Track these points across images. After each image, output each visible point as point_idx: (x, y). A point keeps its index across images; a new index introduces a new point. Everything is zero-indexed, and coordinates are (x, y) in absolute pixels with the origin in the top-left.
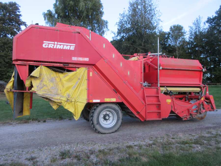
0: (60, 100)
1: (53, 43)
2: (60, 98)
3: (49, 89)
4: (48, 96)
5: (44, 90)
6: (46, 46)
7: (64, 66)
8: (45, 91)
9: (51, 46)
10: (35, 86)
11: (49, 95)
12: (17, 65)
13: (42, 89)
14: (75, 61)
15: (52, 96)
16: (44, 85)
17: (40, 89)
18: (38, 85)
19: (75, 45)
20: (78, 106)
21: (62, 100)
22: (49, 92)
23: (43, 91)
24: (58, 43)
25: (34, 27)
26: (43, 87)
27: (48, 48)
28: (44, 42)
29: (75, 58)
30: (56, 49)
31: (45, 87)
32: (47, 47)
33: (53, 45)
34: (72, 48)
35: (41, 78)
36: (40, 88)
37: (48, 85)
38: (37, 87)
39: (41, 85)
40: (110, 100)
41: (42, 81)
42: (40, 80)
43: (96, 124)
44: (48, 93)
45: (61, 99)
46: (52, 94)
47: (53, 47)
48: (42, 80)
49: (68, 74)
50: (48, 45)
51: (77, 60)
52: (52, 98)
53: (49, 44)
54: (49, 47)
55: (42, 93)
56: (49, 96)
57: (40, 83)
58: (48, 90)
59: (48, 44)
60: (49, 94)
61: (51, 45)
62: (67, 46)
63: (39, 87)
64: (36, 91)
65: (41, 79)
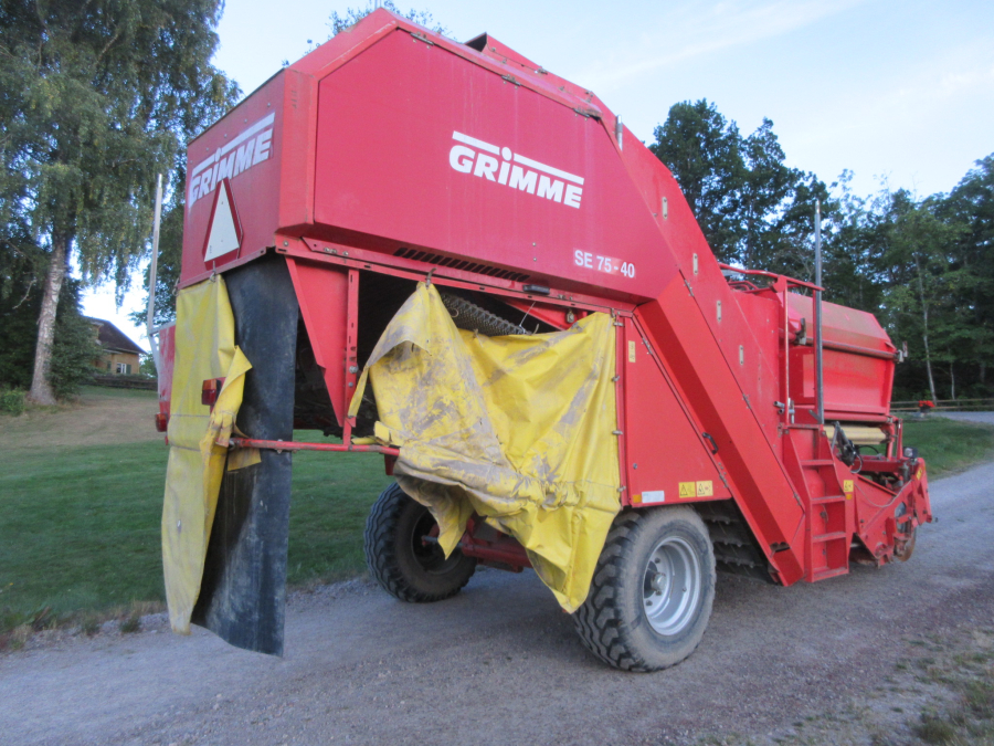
0: (516, 497)
1: (495, 149)
2: (516, 487)
3: (468, 430)
4: (466, 479)
5: (445, 438)
6: (465, 161)
7: (525, 296)
8: (448, 443)
9: (484, 168)
10: (391, 412)
11: (468, 467)
12: (300, 262)
13: (426, 434)
14: (583, 269)
15: (482, 479)
16: (440, 405)
17: (419, 432)
18: (404, 406)
19: (580, 180)
20: (587, 530)
21: (529, 498)
22: (467, 452)
23: (432, 443)
24: (519, 158)
25: (409, 33)
26: (431, 420)
27: (471, 175)
28: (457, 136)
29: (587, 254)
30: (506, 188)
31: (446, 419)
32: (466, 168)
33: (494, 163)
34: (573, 198)
35: (425, 364)
36: (414, 424)
37: (463, 407)
38: (404, 415)
39: (423, 404)
40: (693, 489)
41: (427, 380)
42: (417, 371)
43: (632, 623)
44: (459, 457)
45: (523, 491)
46: (484, 463)
47: (496, 174)
48: (430, 374)
49: (547, 343)
50: (474, 161)
51: (591, 267)
52: (483, 489)
53: (478, 151)
54: (478, 173)
55: (434, 456)
56: (472, 475)
57: (414, 391)
58: (462, 439)
59: (471, 154)
60: (467, 460)
61: (488, 165)
62: (552, 183)
63: (412, 417)
64: (397, 448)
65: (420, 364)
